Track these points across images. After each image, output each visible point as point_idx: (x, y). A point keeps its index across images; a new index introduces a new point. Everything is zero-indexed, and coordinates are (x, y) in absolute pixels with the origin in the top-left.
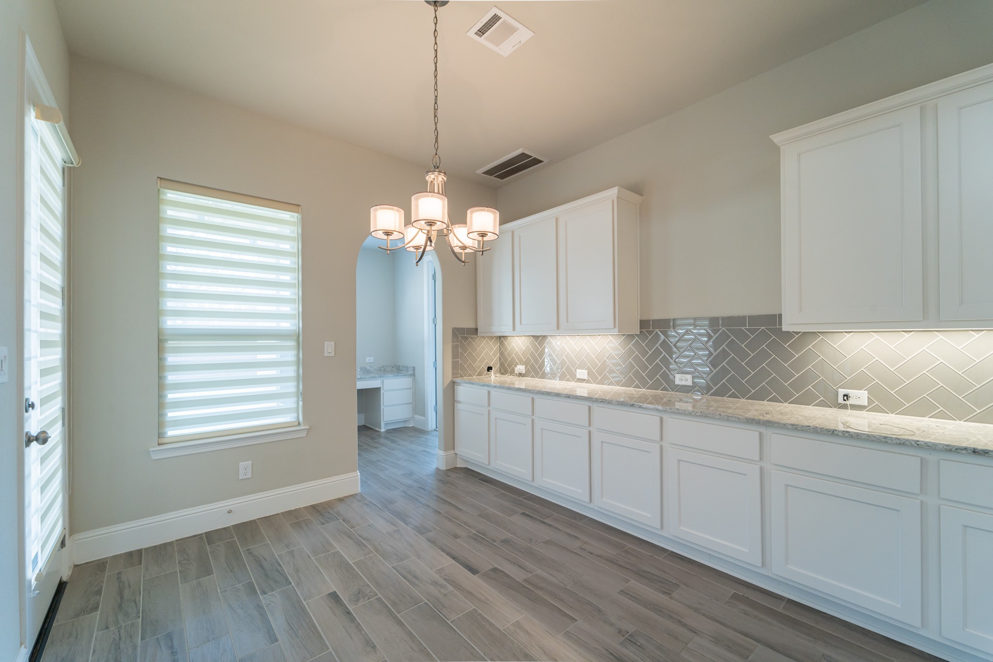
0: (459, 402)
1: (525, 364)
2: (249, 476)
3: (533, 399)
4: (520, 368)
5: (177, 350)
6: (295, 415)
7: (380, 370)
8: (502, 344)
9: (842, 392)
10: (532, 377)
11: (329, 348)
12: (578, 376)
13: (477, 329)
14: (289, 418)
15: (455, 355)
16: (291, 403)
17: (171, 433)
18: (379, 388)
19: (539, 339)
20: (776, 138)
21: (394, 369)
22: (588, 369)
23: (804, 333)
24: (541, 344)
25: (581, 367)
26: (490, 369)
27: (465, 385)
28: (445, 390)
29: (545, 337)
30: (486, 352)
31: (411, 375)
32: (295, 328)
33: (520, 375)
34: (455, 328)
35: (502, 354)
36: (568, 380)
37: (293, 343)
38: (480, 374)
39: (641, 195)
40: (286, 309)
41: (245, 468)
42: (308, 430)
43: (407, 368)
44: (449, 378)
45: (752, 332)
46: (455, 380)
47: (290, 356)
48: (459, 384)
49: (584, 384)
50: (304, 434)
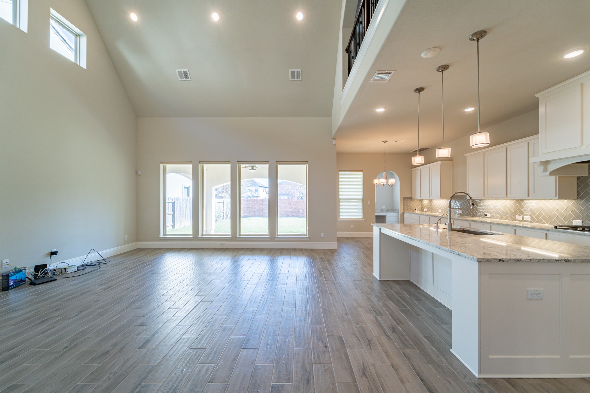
0: (405, 218)
1: (427, 208)
2: (353, 228)
3: (420, 216)
4: (426, 210)
5: (342, 202)
6: (362, 217)
7: (387, 210)
8: (422, 202)
9: (486, 214)
10: (429, 212)
11: (369, 202)
12: (439, 212)
13: (412, 197)
14: (360, 217)
15: (404, 205)
16: (361, 214)
17: (340, 217)
18: (386, 216)
19: (431, 200)
20: (466, 155)
21: (392, 210)
22: (441, 209)
24: (431, 202)
25: (440, 209)
26: (416, 209)
27: (406, 213)
28: (401, 215)
29: (432, 200)
30: (416, 204)
31: (397, 212)
32: (362, 198)
33: (426, 211)
34: (404, 197)
35: (422, 205)
36: (437, 213)
37: (361, 201)
38: (413, 211)
39: (452, 160)
40: (360, 193)
41: (352, 226)
42: (364, 220)
43: (396, 210)
44: (402, 211)
46: (404, 212)
47: (361, 204)
48: (405, 213)
49: (440, 214)
50: (363, 221)
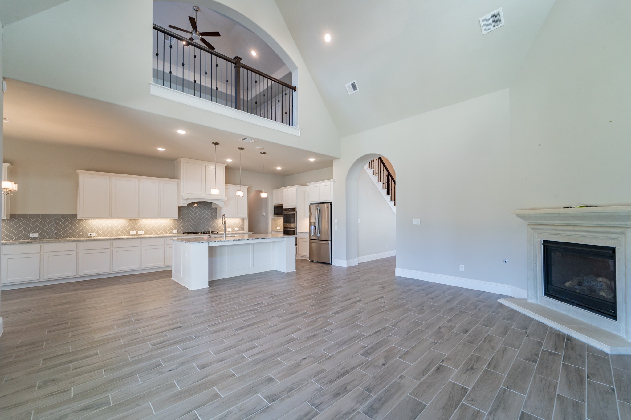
9: (89, 234)
23: (80, 219)
45: (64, 219)
